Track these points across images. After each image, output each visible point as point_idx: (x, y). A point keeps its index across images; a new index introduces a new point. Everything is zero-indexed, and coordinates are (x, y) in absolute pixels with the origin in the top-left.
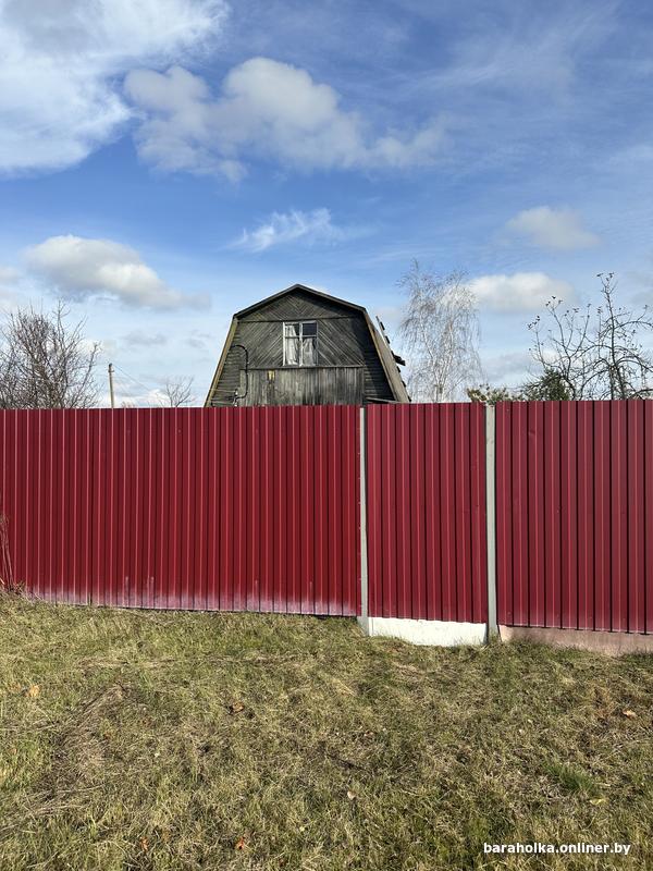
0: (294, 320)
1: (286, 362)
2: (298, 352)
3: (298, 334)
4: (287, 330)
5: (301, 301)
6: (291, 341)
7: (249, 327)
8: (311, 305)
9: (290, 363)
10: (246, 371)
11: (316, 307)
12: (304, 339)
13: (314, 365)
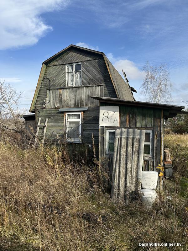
0: (71, 64)
1: (68, 85)
2: (73, 79)
3: (73, 71)
4: (68, 69)
5: (74, 54)
6: (70, 74)
7: (51, 68)
8: (78, 55)
9: (69, 85)
10: (50, 90)
11: (81, 56)
12: (76, 72)
13: (80, 86)
